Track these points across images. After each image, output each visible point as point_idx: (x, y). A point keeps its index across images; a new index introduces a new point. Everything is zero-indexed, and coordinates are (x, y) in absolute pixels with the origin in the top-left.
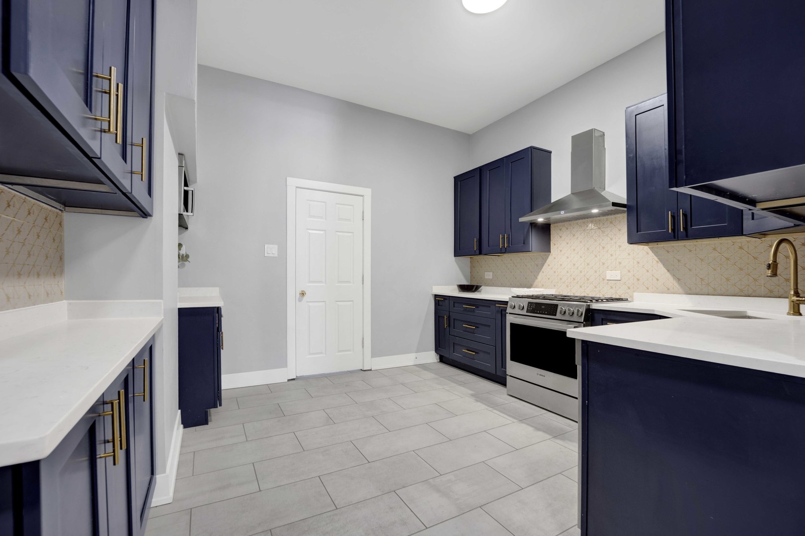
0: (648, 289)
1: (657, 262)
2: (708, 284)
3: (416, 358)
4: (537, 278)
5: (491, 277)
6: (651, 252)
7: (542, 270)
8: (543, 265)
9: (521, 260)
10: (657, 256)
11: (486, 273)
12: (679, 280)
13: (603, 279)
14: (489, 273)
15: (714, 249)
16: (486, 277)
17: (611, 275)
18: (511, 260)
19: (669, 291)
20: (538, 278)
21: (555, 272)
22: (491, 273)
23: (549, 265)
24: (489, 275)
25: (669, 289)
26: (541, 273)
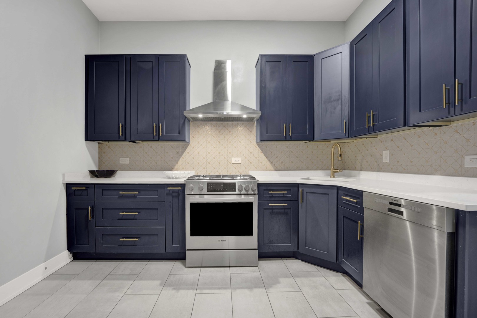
0: (256, 168)
1: (261, 153)
2: (284, 165)
3: (46, 269)
4: (177, 163)
5: (127, 162)
6: (258, 146)
7: (182, 156)
8: (183, 152)
9: (162, 147)
10: (261, 149)
11: (121, 159)
12: (272, 163)
13: (230, 163)
14: (125, 158)
15: (287, 147)
16: (121, 162)
17: (236, 160)
18: (151, 147)
19: (267, 169)
20: (179, 162)
21: (193, 158)
22: (128, 159)
23: (188, 153)
24: (125, 161)
25: (267, 168)
26: (181, 159)
